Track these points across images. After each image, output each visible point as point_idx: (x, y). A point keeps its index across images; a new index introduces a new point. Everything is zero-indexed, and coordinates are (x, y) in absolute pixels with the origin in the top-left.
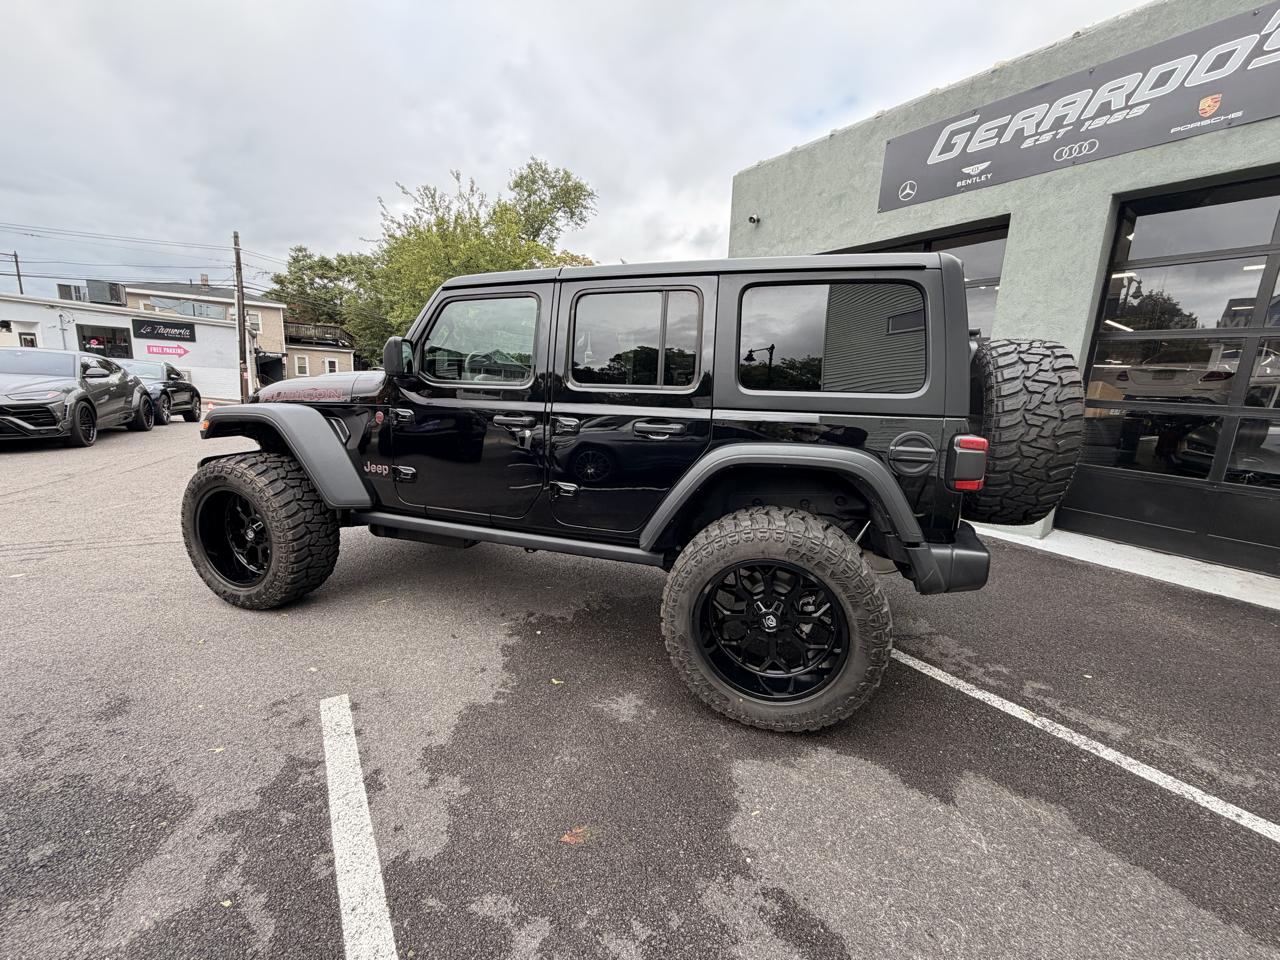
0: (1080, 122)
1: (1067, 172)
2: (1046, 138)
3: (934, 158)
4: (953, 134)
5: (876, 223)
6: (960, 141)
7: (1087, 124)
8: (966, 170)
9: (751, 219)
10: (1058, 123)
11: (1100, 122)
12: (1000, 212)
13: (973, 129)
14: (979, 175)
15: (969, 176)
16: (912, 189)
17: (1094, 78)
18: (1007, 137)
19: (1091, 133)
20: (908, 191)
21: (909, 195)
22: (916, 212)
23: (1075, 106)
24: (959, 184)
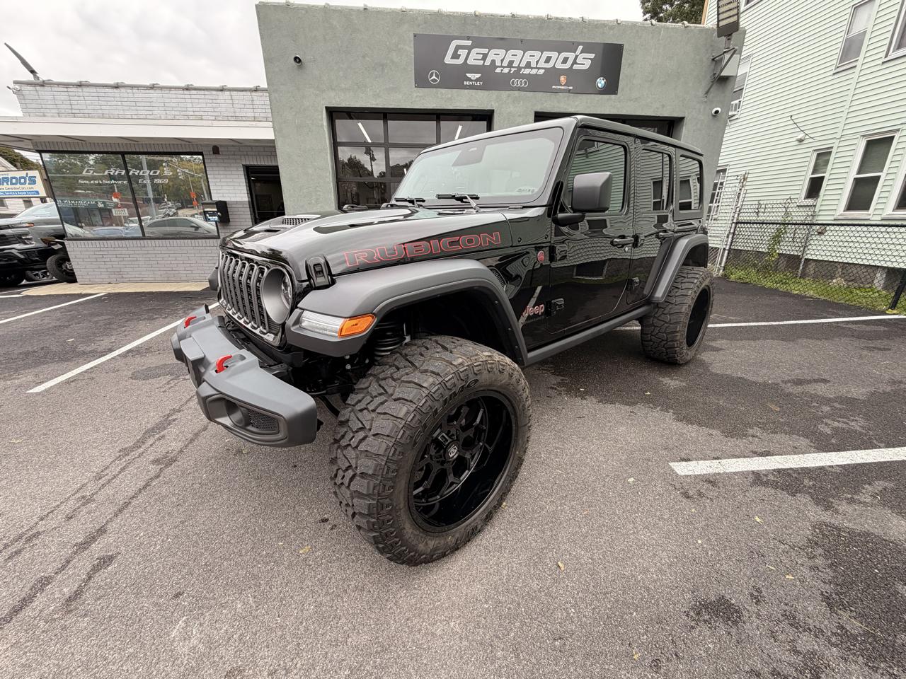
0: (519, 68)
1: (516, 93)
2: (506, 70)
3: (448, 60)
4: (458, 47)
5: (415, 95)
6: (463, 53)
7: (523, 70)
8: (469, 75)
9: (296, 58)
10: (511, 64)
11: (527, 71)
12: (489, 108)
13: (469, 49)
14: (477, 80)
15: (470, 80)
16: (437, 76)
17: (525, 45)
18: (488, 63)
19: (524, 76)
20: (434, 77)
21: (434, 80)
22: (442, 94)
24: (465, 83)
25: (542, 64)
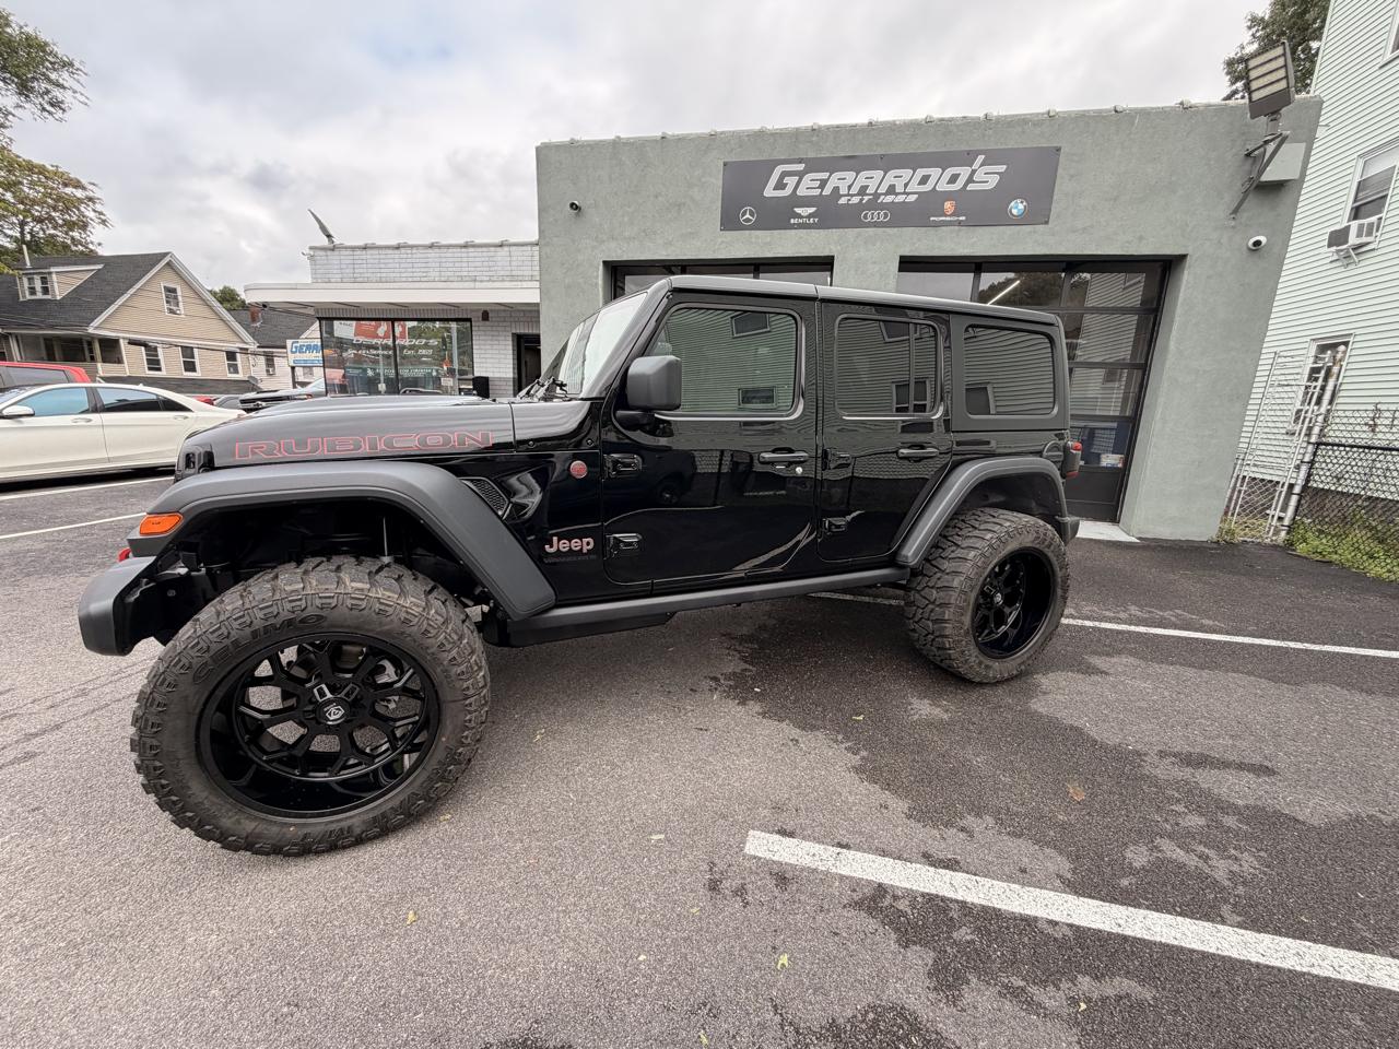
0: (876, 195)
1: (871, 231)
2: (855, 200)
3: (769, 192)
4: (784, 174)
5: (720, 240)
6: (791, 181)
7: (882, 197)
8: (798, 210)
9: (572, 205)
10: (863, 191)
11: (889, 199)
12: (826, 253)
13: (801, 175)
14: (809, 216)
15: (799, 216)
16: (752, 214)
17: (887, 163)
18: (827, 191)
19: (883, 206)
20: (748, 216)
21: (748, 220)
22: (757, 237)
23: (873, 180)
24: (792, 221)
25: (914, 187)
